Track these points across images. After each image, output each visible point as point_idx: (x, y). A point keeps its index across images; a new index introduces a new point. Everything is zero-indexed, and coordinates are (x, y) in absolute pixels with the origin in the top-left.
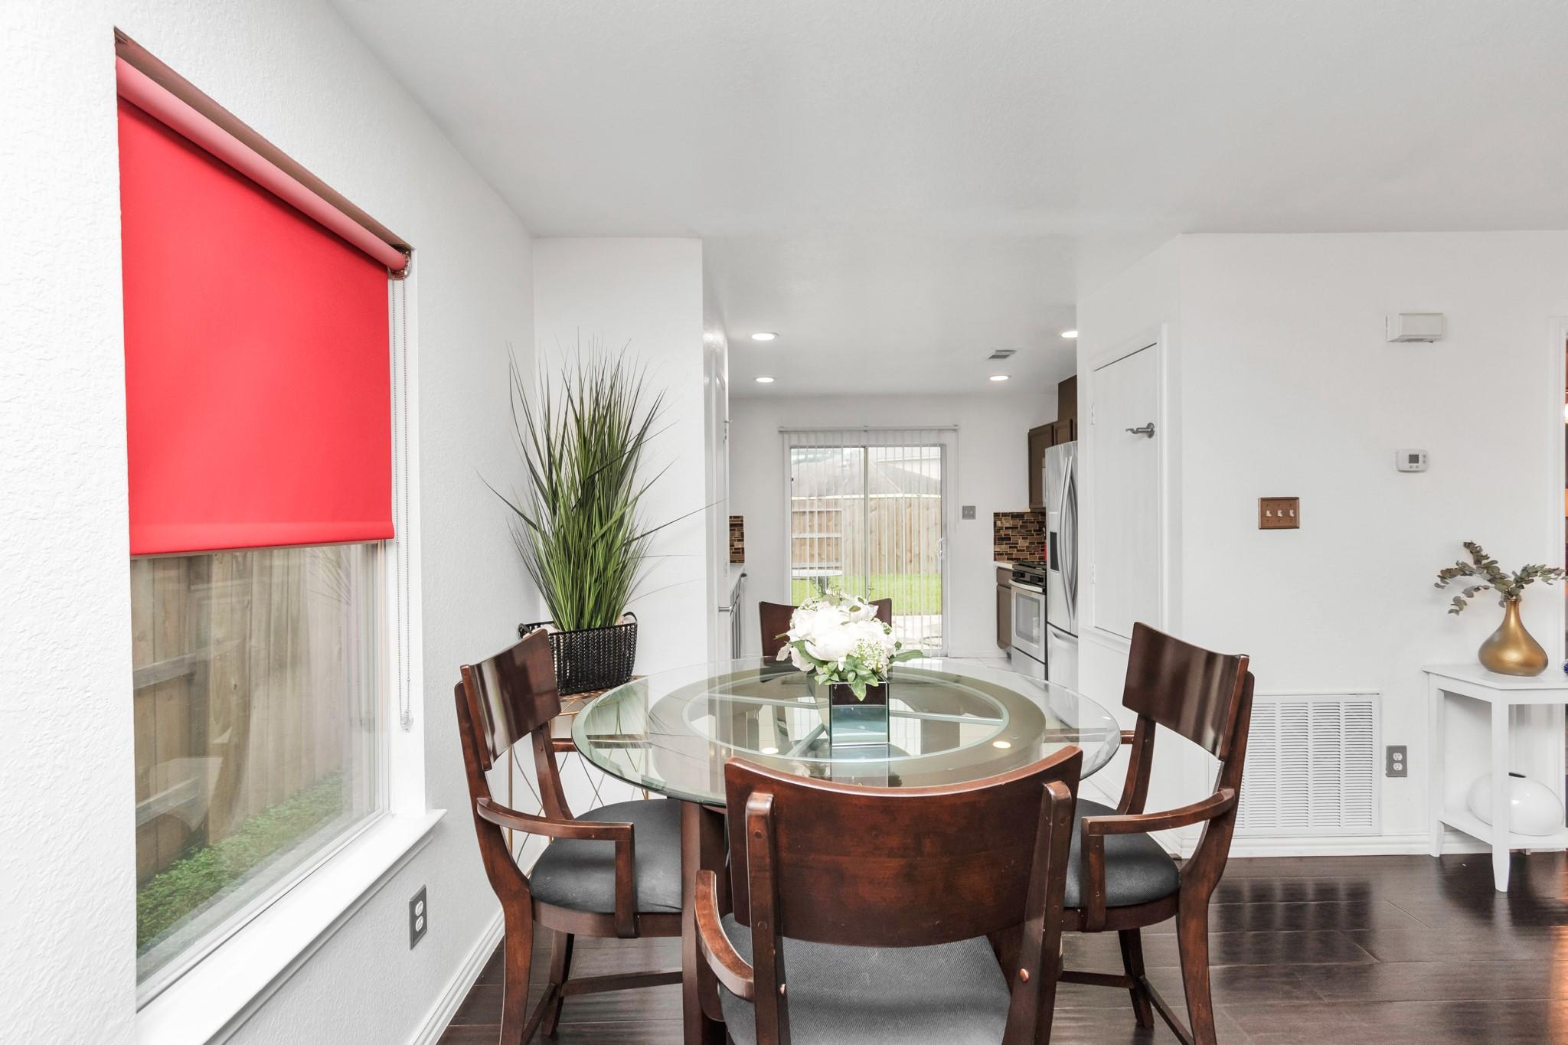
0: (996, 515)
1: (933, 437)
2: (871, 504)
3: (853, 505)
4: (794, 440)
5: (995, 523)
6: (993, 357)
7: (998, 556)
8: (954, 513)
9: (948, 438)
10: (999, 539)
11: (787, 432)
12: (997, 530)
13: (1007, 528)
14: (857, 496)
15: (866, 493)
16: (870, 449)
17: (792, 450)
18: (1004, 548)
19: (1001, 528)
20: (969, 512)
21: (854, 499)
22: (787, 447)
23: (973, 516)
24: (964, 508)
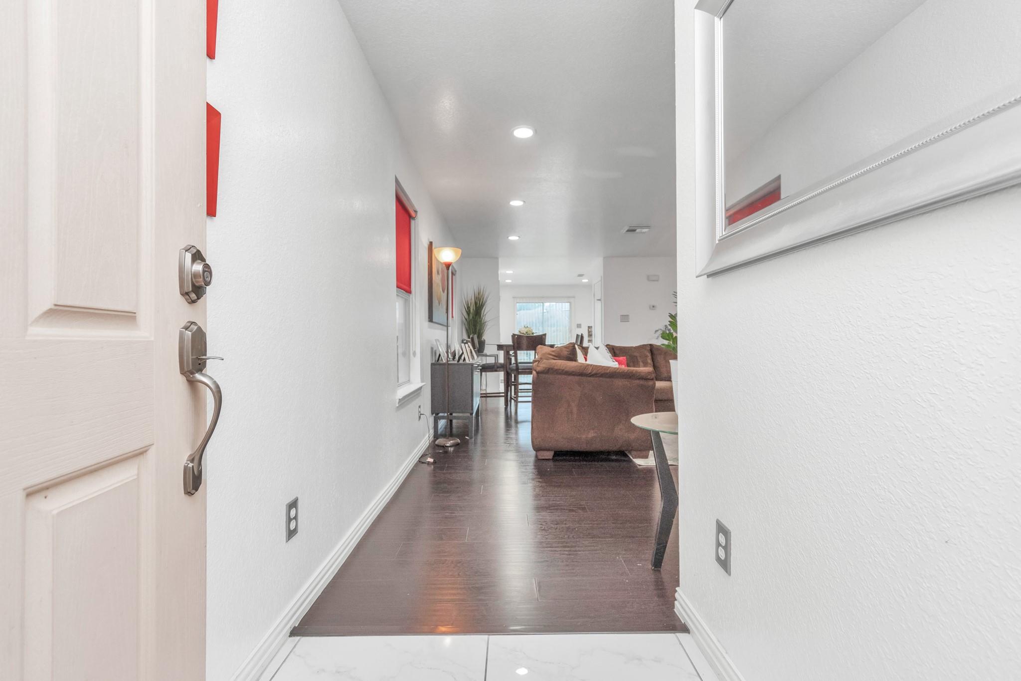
0: (589, 327)
1: (566, 299)
4: (518, 300)
6: (578, 276)
8: (574, 326)
9: (571, 299)
11: (516, 298)
12: (589, 332)
16: (544, 303)
17: (517, 303)
22: (515, 303)
23: (580, 327)
24: (577, 325)
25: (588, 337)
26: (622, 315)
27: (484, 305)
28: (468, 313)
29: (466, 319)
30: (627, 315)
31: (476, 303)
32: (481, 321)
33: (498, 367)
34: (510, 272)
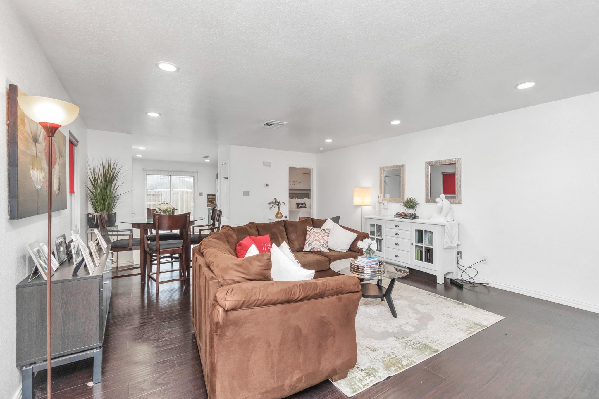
0: (208, 195)
1: (191, 174)
2: (173, 192)
3: (167, 193)
4: (148, 172)
5: (208, 197)
6: (204, 157)
7: (209, 205)
8: (197, 194)
9: (195, 174)
10: (209, 201)
11: (146, 170)
12: (208, 199)
13: (211, 198)
14: (168, 190)
15: (171, 189)
16: (172, 176)
17: (147, 175)
18: (210, 203)
19: (209, 198)
20: (201, 194)
21: (167, 191)
22: (145, 175)
23: (202, 195)
24: (199, 193)
25: (208, 202)
26: (244, 191)
27: (114, 179)
28: (95, 187)
29: (92, 193)
30: (249, 191)
31: (105, 177)
32: (111, 195)
33: (133, 245)
34: (142, 148)
